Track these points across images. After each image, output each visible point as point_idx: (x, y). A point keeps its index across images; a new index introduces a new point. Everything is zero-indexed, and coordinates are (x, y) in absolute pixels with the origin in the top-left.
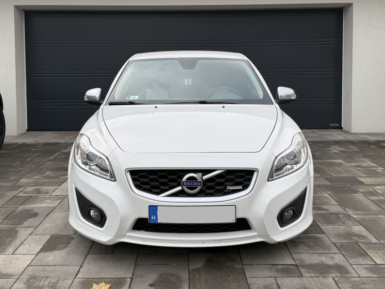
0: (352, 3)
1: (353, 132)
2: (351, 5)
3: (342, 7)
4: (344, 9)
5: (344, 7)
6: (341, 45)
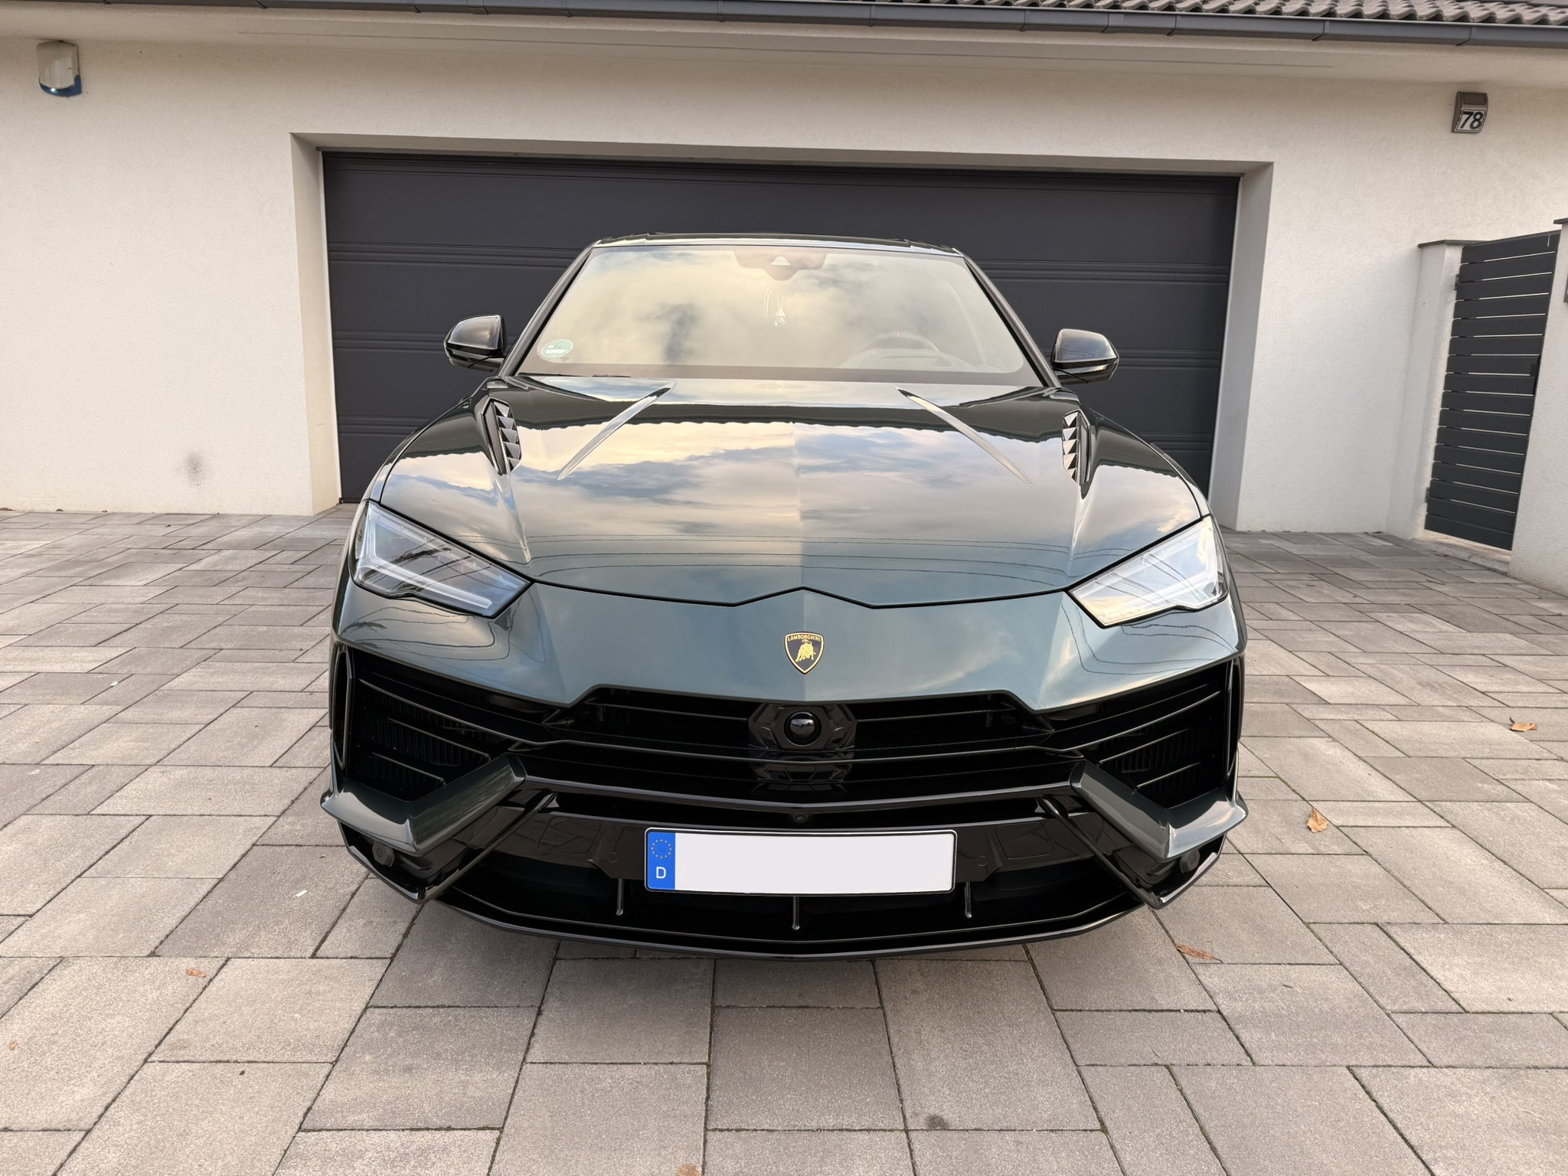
0: (1270, 164)
1: (1239, 528)
2: (1265, 168)
3: (1238, 172)
4: (1242, 179)
5: (1243, 174)
6: (1225, 284)
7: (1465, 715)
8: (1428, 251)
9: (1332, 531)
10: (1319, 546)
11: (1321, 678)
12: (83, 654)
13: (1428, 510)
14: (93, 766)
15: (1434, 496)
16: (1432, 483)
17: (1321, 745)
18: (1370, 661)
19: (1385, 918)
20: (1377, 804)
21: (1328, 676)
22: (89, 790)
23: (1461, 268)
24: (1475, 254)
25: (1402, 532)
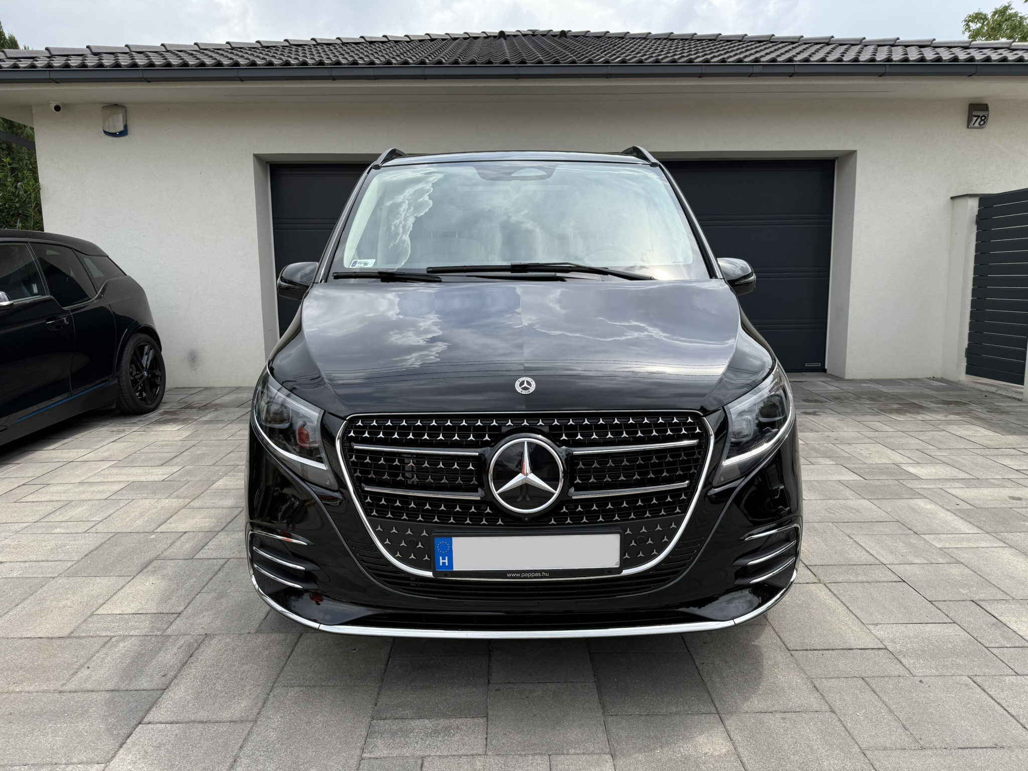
0: (855, 152)
1: (847, 377)
2: (851, 154)
3: (834, 157)
4: (836, 161)
5: (837, 158)
6: (830, 225)
7: (1009, 484)
8: (957, 201)
9: (906, 378)
10: (899, 386)
11: (915, 465)
12: (155, 470)
13: (967, 362)
14: (185, 532)
15: (971, 353)
16: (969, 344)
17: (921, 503)
18: (945, 454)
19: (977, 598)
20: (962, 535)
21: (919, 463)
22: (188, 545)
23: (979, 211)
24: (987, 202)
25: (952, 377)
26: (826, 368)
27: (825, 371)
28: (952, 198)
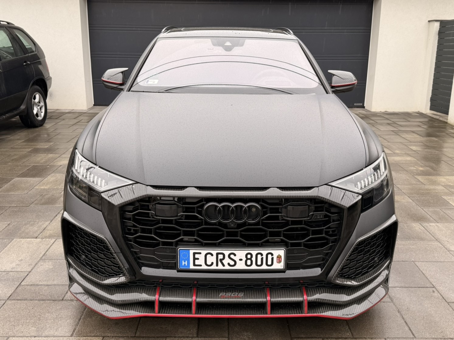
6: (369, 33)
8: (432, 23)
9: (402, 112)
13: (431, 104)
15: (432, 100)
16: (432, 95)
23: (440, 29)
24: (443, 24)
25: (424, 111)
26: (365, 106)
27: (364, 107)
28: (429, 21)
